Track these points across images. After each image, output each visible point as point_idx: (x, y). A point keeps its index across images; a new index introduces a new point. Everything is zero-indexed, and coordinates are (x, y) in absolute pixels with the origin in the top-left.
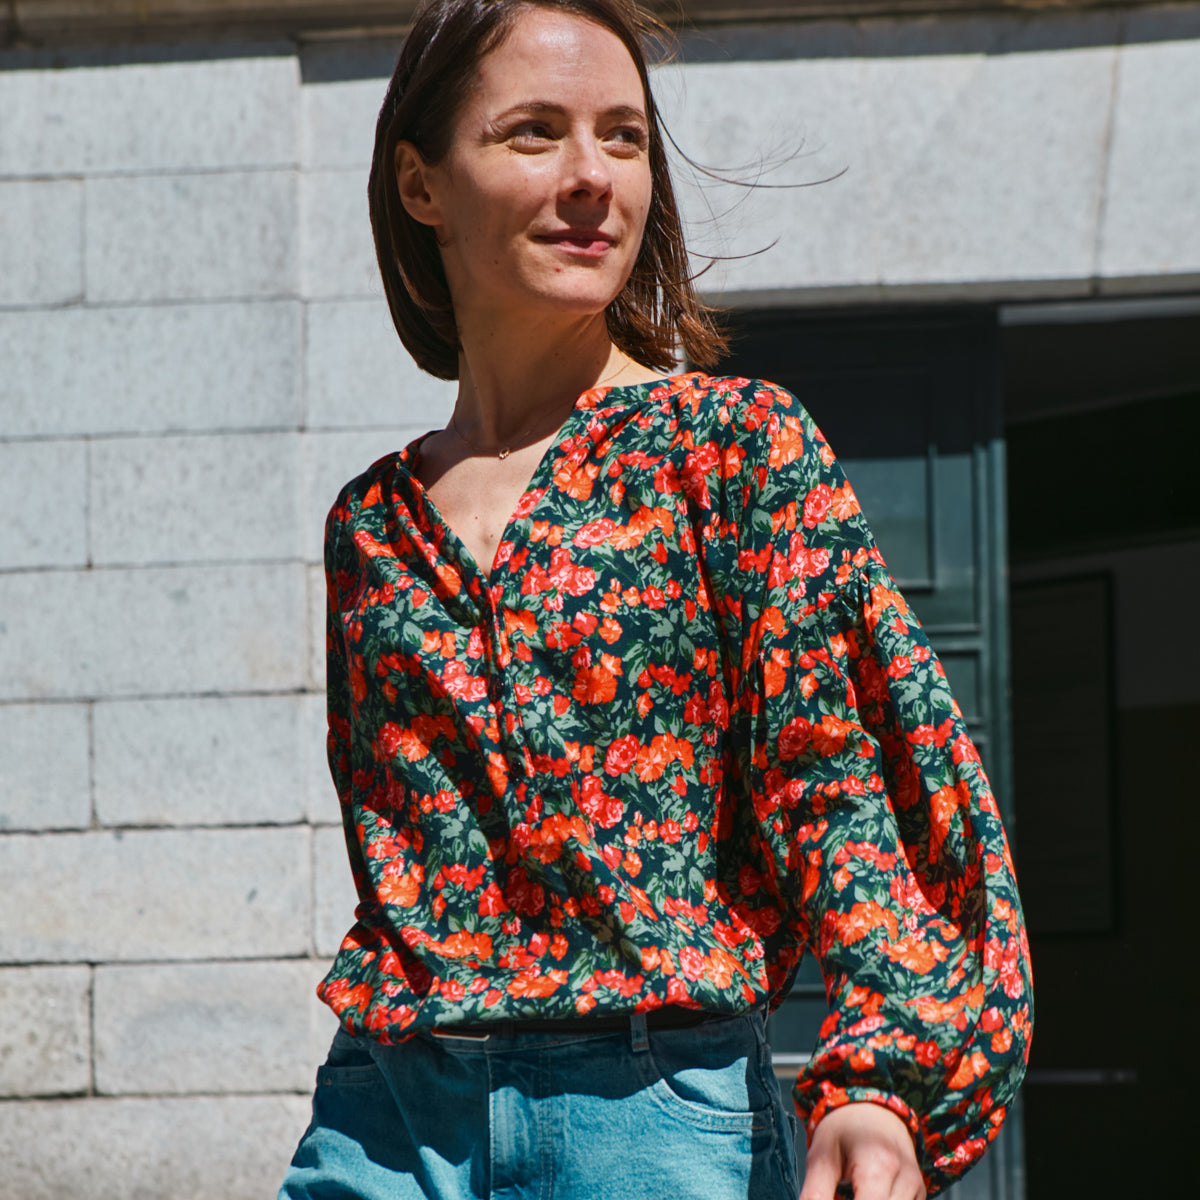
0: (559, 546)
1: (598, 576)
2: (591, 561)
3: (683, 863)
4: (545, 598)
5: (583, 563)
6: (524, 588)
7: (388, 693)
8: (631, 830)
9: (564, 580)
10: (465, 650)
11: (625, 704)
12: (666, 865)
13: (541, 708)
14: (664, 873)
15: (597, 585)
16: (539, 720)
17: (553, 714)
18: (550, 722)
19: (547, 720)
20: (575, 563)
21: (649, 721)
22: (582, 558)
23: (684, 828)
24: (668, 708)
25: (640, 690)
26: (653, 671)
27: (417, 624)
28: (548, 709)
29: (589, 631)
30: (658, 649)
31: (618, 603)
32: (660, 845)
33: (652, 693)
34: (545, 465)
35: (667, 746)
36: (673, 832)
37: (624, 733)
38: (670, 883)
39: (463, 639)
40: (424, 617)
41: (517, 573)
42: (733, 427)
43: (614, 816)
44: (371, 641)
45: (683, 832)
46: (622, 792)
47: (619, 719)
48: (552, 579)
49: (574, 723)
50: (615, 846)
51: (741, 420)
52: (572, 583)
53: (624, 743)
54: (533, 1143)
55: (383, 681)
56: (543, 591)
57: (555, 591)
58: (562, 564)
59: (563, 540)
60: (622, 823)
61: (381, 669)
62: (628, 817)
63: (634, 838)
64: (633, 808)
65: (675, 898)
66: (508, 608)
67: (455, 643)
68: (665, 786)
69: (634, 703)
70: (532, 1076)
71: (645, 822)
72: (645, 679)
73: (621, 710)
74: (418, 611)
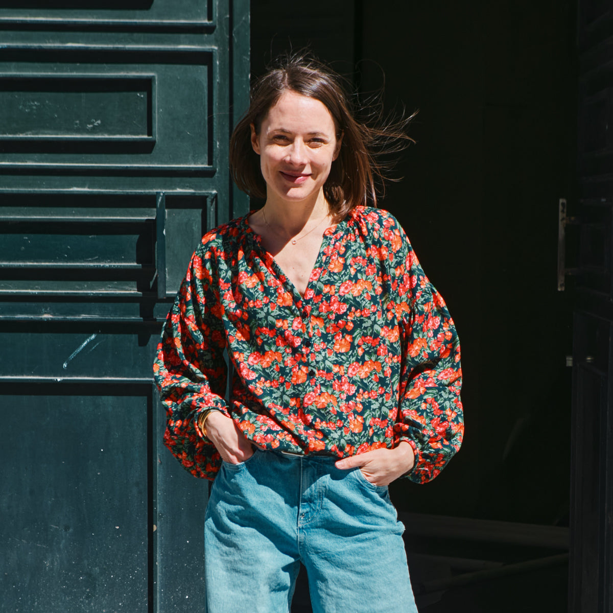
1: (348, 306)
2: (346, 301)
3: (379, 405)
5: (342, 302)
7: (259, 342)
8: (358, 396)
9: (336, 308)
10: (292, 326)
11: (353, 352)
12: (372, 406)
13: (323, 353)
14: (372, 409)
15: (347, 310)
16: (322, 358)
17: (327, 356)
18: (326, 359)
19: (325, 358)
20: (340, 302)
21: (363, 357)
22: (342, 300)
23: (378, 393)
24: (370, 351)
25: (359, 346)
26: (363, 339)
27: (273, 317)
28: (326, 354)
29: (342, 327)
30: (365, 331)
31: (353, 316)
32: (370, 400)
33: (363, 347)
34: (320, 259)
35: (370, 365)
36: (374, 395)
37: (353, 362)
38: (374, 413)
39: (291, 322)
40: (276, 314)
42: (380, 239)
43: (353, 391)
44: (253, 321)
45: (378, 394)
46: (354, 382)
47: (351, 357)
48: (331, 308)
49: (335, 358)
50: (353, 401)
51: (382, 236)
52: (339, 309)
53: (353, 365)
54: (316, 489)
55: (257, 337)
57: (332, 312)
58: (335, 302)
60: (355, 393)
61: (257, 333)
62: (357, 391)
63: (359, 398)
64: (359, 388)
65: (375, 418)
66: (313, 315)
67: (288, 324)
68: (370, 379)
69: (357, 351)
70: (316, 466)
71: (364, 392)
72: (361, 342)
73: (352, 354)
74: (273, 312)
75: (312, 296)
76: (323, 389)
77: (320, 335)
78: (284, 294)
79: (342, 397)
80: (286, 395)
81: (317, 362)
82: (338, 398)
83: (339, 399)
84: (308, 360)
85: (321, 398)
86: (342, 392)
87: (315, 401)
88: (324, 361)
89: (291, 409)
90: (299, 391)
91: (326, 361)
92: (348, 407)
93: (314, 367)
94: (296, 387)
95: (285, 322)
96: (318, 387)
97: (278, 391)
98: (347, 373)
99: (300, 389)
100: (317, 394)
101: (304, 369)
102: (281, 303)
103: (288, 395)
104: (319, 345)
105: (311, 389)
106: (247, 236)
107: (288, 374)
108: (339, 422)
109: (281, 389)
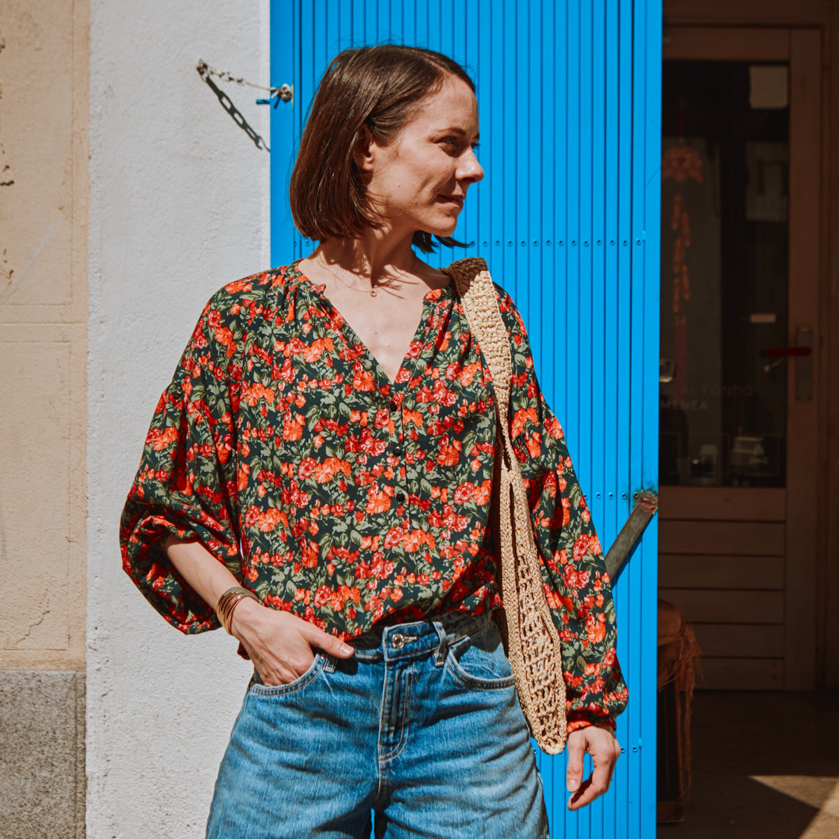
0: (438, 379)
4: (430, 406)
6: (418, 398)
41: (414, 389)
48: (435, 396)
56: (429, 402)
59: (440, 376)
75: (407, 380)
76: (415, 524)
77: (416, 438)
78: (363, 372)
79: (444, 535)
80: (356, 530)
81: (409, 481)
82: (437, 538)
83: (440, 539)
84: (396, 475)
85: (412, 536)
86: (444, 529)
87: (402, 541)
88: (418, 480)
89: (361, 553)
90: (378, 524)
91: (423, 480)
92: (455, 549)
93: (403, 488)
94: (373, 519)
95: (364, 414)
96: (408, 519)
97: (343, 523)
98: (453, 499)
99: (381, 521)
100: (406, 531)
101: (388, 490)
102: (360, 386)
103: (359, 532)
104: (413, 454)
105: (397, 521)
106: (299, 285)
107: (362, 498)
108: (435, 574)
109: (348, 520)
